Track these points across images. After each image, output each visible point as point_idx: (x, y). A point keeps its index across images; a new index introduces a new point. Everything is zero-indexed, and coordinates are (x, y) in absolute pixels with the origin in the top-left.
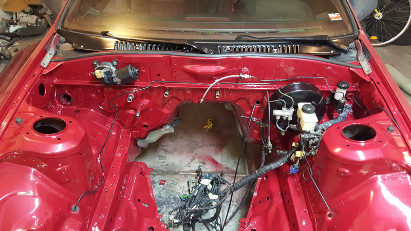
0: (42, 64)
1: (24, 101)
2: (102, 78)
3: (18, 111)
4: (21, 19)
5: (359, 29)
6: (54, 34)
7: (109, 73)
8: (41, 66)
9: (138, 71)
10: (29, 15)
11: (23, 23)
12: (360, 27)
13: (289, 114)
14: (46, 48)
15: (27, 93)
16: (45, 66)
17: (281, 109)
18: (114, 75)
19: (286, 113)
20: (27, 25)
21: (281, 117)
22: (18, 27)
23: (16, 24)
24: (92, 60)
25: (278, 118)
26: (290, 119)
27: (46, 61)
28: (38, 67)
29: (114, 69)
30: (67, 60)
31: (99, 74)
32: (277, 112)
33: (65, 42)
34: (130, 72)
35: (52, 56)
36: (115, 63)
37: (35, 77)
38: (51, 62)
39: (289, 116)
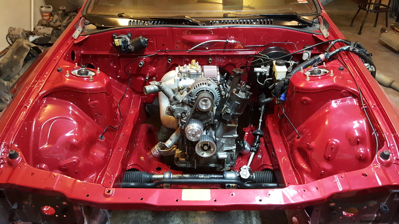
0: (73, 36)
1: (62, 59)
2: (120, 46)
3: (58, 65)
4: (39, 31)
5: (321, 9)
6: (81, 18)
7: (125, 42)
8: (73, 38)
9: (148, 41)
10: (46, 27)
11: (40, 34)
12: (322, 8)
13: (266, 70)
14: (75, 26)
15: (64, 54)
16: (76, 38)
17: (260, 67)
18: (129, 43)
19: (263, 70)
20: (44, 36)
21: (261, 73)
22: (36, 37)
23: (34, 35)
24: (112, 34)
25: (258, 74)
26: (268, 74)
27: (76, 34)
28: (71, 38)
29: (128, 39)
30: (92, 34)
31: (118, 42)
32: (256, 69)
33: (89, 24)
34: (142, 40)
35: (80, 32)
36: (130, 35)
37: (69, 45)
38: (79, 36)
39: (266, 72)
